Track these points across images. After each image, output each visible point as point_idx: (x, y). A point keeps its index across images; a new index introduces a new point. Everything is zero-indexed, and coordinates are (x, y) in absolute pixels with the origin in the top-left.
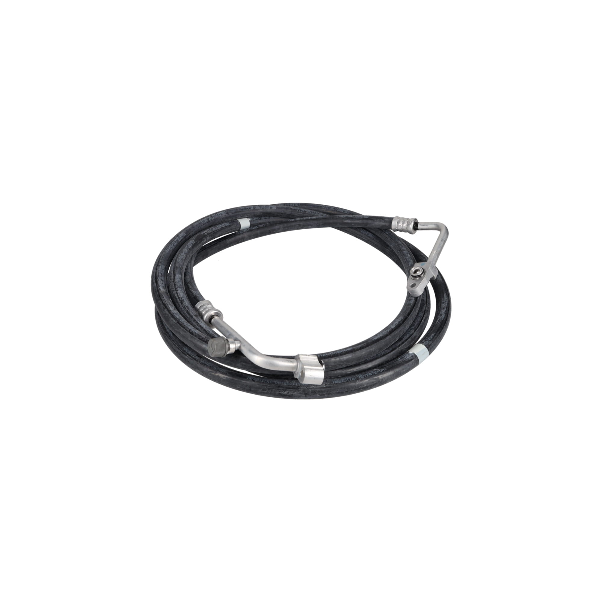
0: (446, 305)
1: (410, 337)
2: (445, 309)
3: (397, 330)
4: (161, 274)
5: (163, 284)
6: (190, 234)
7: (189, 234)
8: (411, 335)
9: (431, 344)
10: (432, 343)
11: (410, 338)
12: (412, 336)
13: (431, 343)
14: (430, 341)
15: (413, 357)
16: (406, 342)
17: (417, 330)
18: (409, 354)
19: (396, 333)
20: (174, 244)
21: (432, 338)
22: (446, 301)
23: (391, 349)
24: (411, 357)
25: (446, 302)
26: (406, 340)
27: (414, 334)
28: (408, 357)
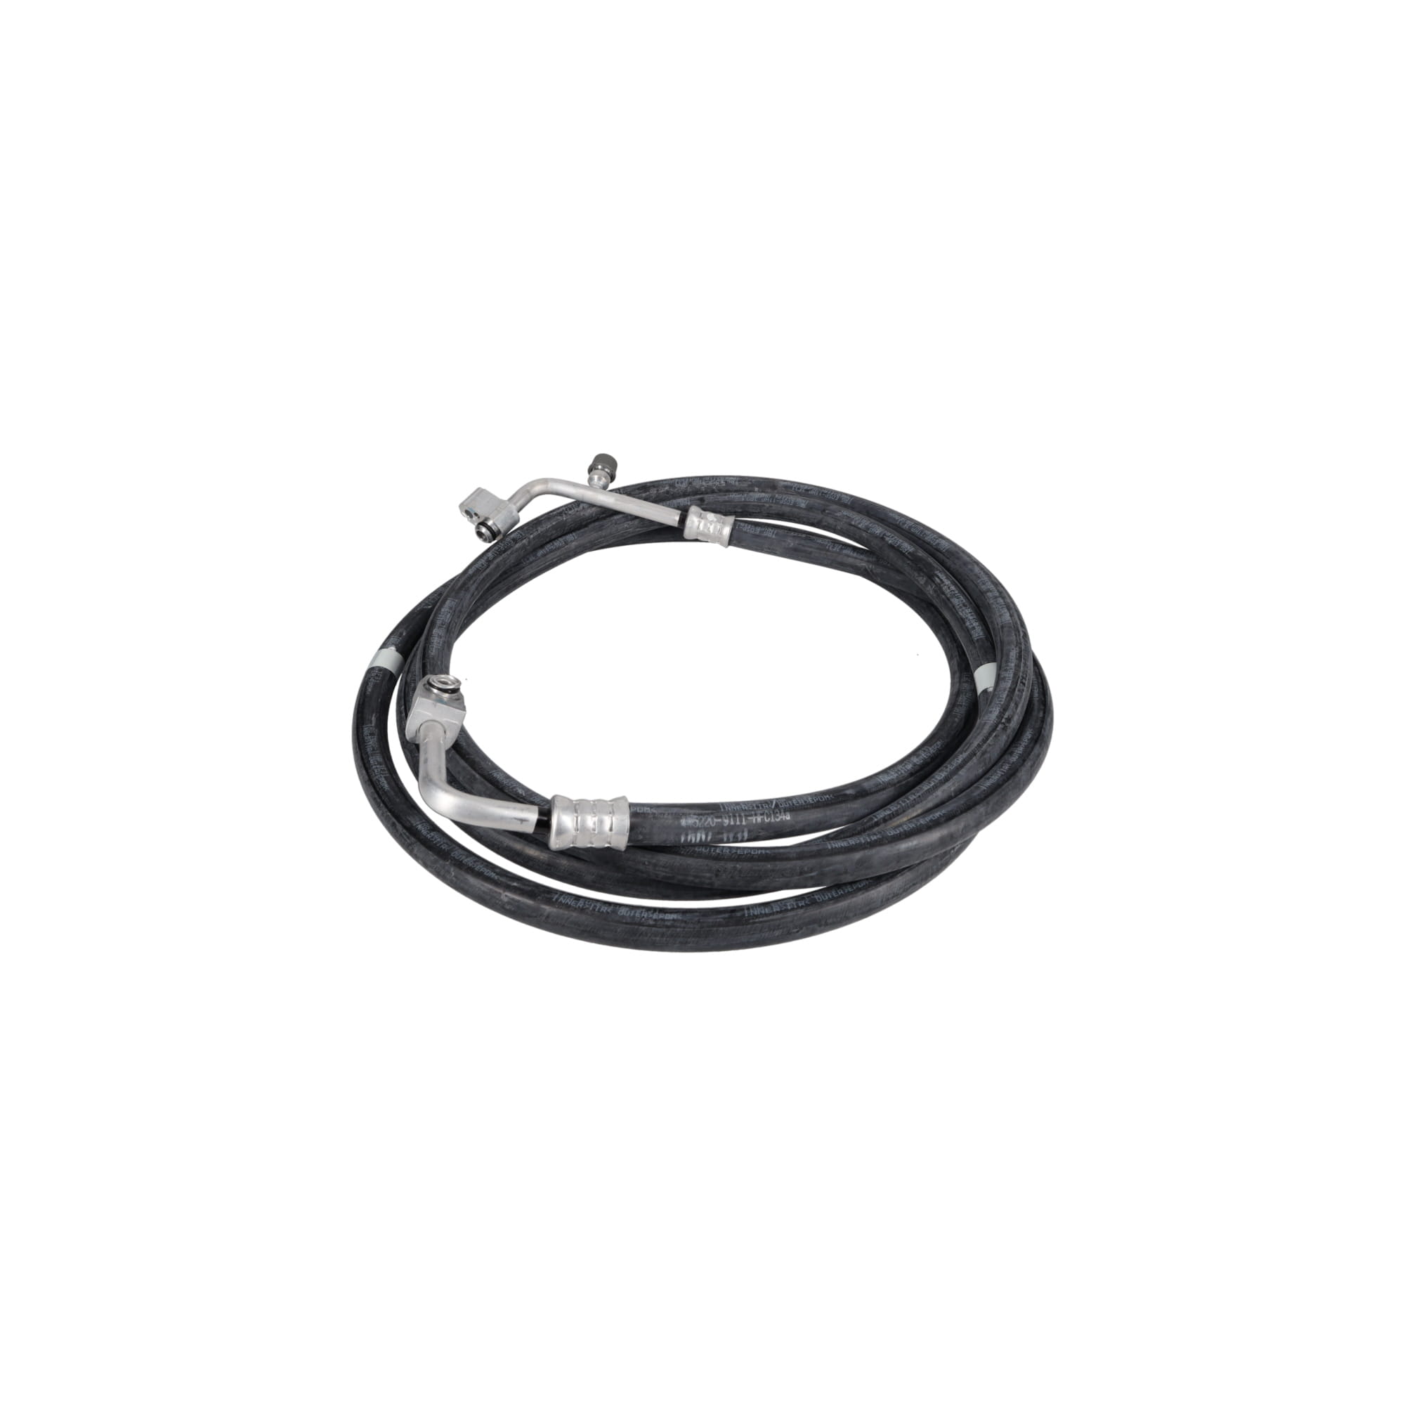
0: (372, 762)
2: (369, 750)
6: (947, 560)
7: (948, 558)
18: (393, 644)
22: (376, 771)
25: (374, 767)
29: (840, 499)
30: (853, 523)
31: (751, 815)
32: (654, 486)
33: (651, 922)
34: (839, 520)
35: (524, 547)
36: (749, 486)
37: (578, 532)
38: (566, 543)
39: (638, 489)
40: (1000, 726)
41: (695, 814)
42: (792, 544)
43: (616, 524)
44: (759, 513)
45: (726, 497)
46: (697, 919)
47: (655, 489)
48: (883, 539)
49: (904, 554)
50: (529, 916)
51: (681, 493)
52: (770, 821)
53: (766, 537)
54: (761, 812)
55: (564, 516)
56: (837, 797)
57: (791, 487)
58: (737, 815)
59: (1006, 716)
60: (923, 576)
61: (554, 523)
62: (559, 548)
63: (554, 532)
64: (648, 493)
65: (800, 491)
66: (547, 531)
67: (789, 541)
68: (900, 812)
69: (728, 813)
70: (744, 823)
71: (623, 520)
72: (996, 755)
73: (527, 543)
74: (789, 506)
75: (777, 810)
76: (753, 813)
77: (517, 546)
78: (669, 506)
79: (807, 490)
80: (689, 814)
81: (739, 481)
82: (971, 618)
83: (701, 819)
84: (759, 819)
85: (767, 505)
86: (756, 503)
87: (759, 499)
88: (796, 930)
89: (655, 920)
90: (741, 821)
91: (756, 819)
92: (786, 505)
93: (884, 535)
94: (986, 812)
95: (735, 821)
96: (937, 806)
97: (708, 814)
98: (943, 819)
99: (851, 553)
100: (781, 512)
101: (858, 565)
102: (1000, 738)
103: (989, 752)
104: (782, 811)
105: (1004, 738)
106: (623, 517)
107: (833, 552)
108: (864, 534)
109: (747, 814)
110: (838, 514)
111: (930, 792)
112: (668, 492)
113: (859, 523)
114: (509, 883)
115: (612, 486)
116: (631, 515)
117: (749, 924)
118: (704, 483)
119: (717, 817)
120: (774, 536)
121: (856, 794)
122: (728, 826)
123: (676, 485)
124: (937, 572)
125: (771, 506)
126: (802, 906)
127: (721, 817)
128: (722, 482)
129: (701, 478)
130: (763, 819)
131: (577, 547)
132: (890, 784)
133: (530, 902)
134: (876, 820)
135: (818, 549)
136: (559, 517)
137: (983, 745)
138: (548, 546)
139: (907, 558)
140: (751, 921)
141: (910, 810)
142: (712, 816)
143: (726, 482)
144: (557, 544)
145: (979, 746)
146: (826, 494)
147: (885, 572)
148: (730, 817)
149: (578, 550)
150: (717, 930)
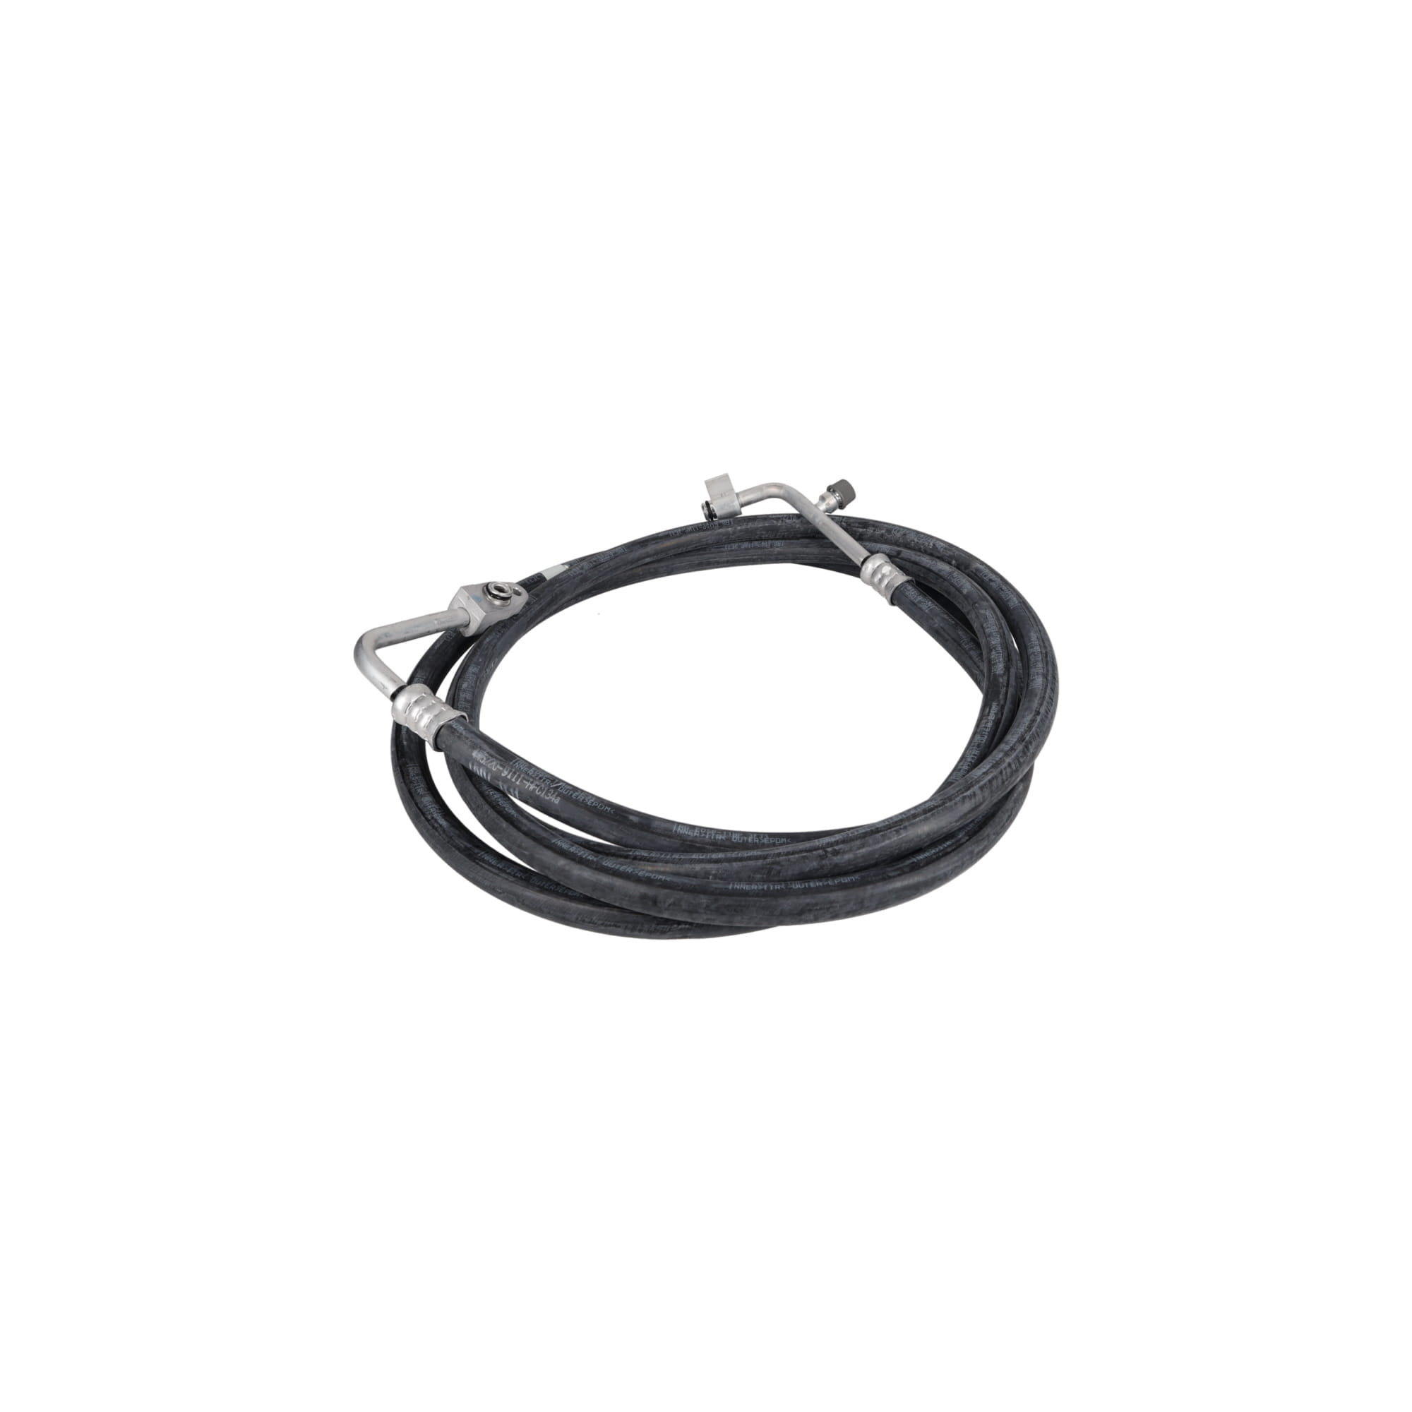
4: (1002, 590)
5: (985, 576)
20: (1035, 655)
31: (528, 781)
32: (873, 526)
33: (429, 817)
35: (727, 534)
37: (788, 541)
38: (771, 547)
39: (859, 523)
40: (820, 852)
41: (488, 753)
42: (936, 625)
45: (921, 558)
46: (452, 834)
47: (873, 529)
51: (893, 541)
52: (539, 796)
53: (920, 608)
54: (538, 783)
55: (780, 522)
56: (618, 815)
58: (518, 773)
59: (836, 848)
61: (767, 525)
62: (764, 548)
63: (764, 532)
64: (865, 530)
66: (757, 529)
68: (652, 860)
69: (512, 768)
70: (518, 783)
72: (790, 873)
73: (731, 532)
75: (552, 791)
76: (531, 780)
77: (721, 530)
80: (485, 750)
83: (489, 759)
84: (532, 787)
88: (499, 891)
89: (433, 818)
90: (517, 780)
91: (529, 786)
94: (708, 906)
95: (512, 777)
96: (687, 875)
97: (497, 758)
98: (658, 883)
102: (807, 861)
103: (782, 866)
104: (556, 793)
105: (815, 864)
109: (526, 777)
111: (692, 861)
112: (882, 535)
115: (838, 512)
117: (474, 862)
119: (501, 765)
121: (636, 824)
122: (504, 777)
126: (517, 877)
127: (504, 767)
130: (534, 790)
131: (779, 553)
132: (681, 837)
136: (775, 522)
137: (782, 856)
138: (756, 543)
140: (477, 861)
141: (660, 864)
142: (499, 762)
144: (764, 544)
145: (779, 855)
148: (511, 771)
149: (780, 557)
150: (454, 851)
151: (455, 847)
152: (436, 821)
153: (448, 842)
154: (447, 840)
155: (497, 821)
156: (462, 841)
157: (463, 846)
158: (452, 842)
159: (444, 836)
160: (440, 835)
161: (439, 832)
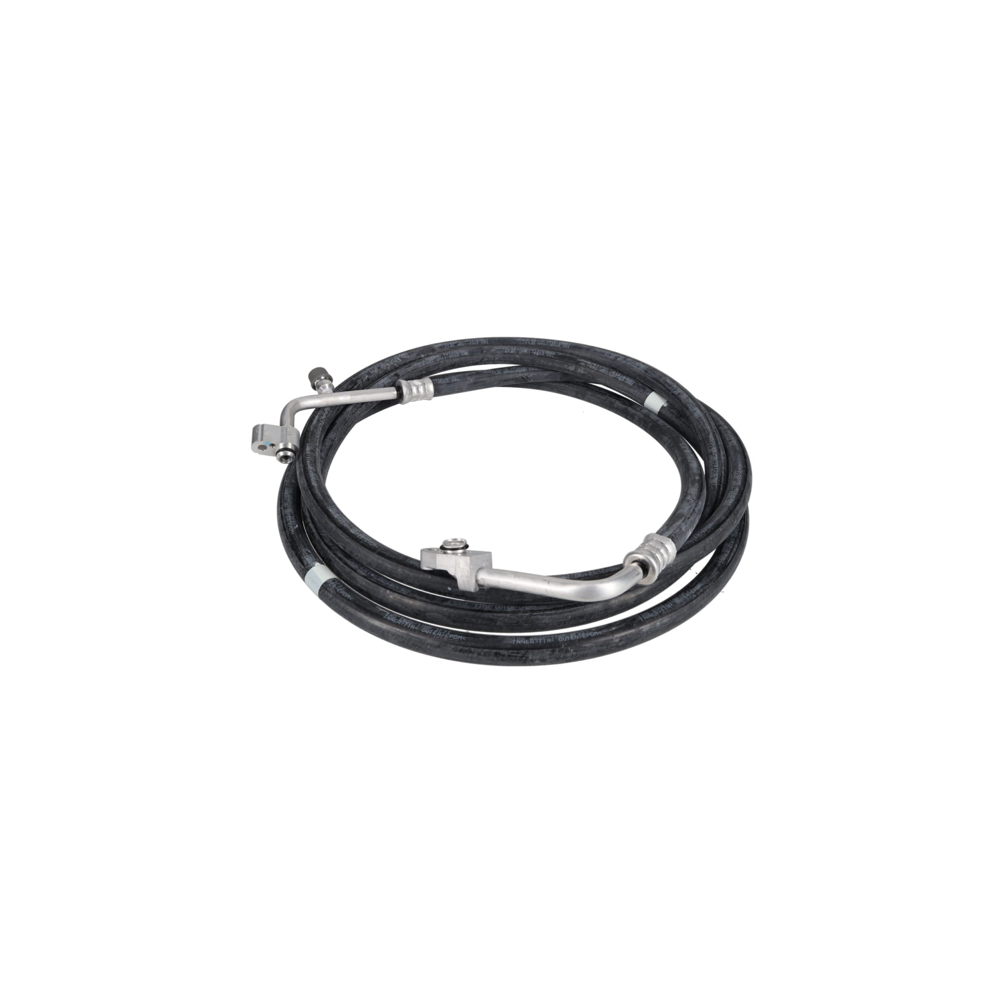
1: (352, 569)
3: (347, 536)
8: (355, 571)
9: (330, 592)
10: (333, 594)
11: (350, 570)
12: (354, 573)
13: (332, 592)
14: (336, 590)
15: (307, 565)
16: (342, 564)
17: (367, 581)
19: (343, 536)
21: (341, 594)
23: (330, 544)
24: (307, 563)
26: (346, 564)
27: (359, 576)
28: (307, 559)
29: (480, 342)
30: (506, 352)
33: (695, 596)
34: (496, 354)
36: (417, 355)
43: (352, 414)
44: (438, 369)
45: (412, 367)
46: (708, 580)
48: (531, 354)
49: (551, 358)
50: (636, 640)
51: (381, 375)
53: (454, 382)
57: (444, 346)
60: (572, 366)
65: (451, 346)
67: (469, 379)
71: (355, 409)
74: (457, 357)
78: (378, 387)
79: (455, 345)
81: (409, 354)
82: (619, 375)
85: (442, 362)
86: (434, 364)
87: (435, 360)
89: (695, 594)
92: (454, 358)
93: (531, 351)
99: (510, 372)
100: (453, 363)
101: (517, 376)
106: (354, 407)
107: (498, 375)
108: (517, 356)
110: (493, 350)
113: (510, 351)
114: (611, 630)
116: (358, 404)
117: (727, 566)
118: (388, 365)
120: (458, 380)
123: (372, 372)
124: (579, 360)
125: (445, 362)
128: (399, 359)
129: (383, 361)
133: (632, 631)
134: (716, 485)
135: (489, 377)
139: (554, 359)
143: (400, 358)
146: (469, 342)
147: (535, 374)
151: (718, 578)
152: (698, 591)
153: (714, 582)
154: (713, 583)
155: (717, 534)
156: (713, 573)
157: (717, 572)
158: (714, 579)
159: (710, 584)
160: (709, 588)
161: (707, 589)
